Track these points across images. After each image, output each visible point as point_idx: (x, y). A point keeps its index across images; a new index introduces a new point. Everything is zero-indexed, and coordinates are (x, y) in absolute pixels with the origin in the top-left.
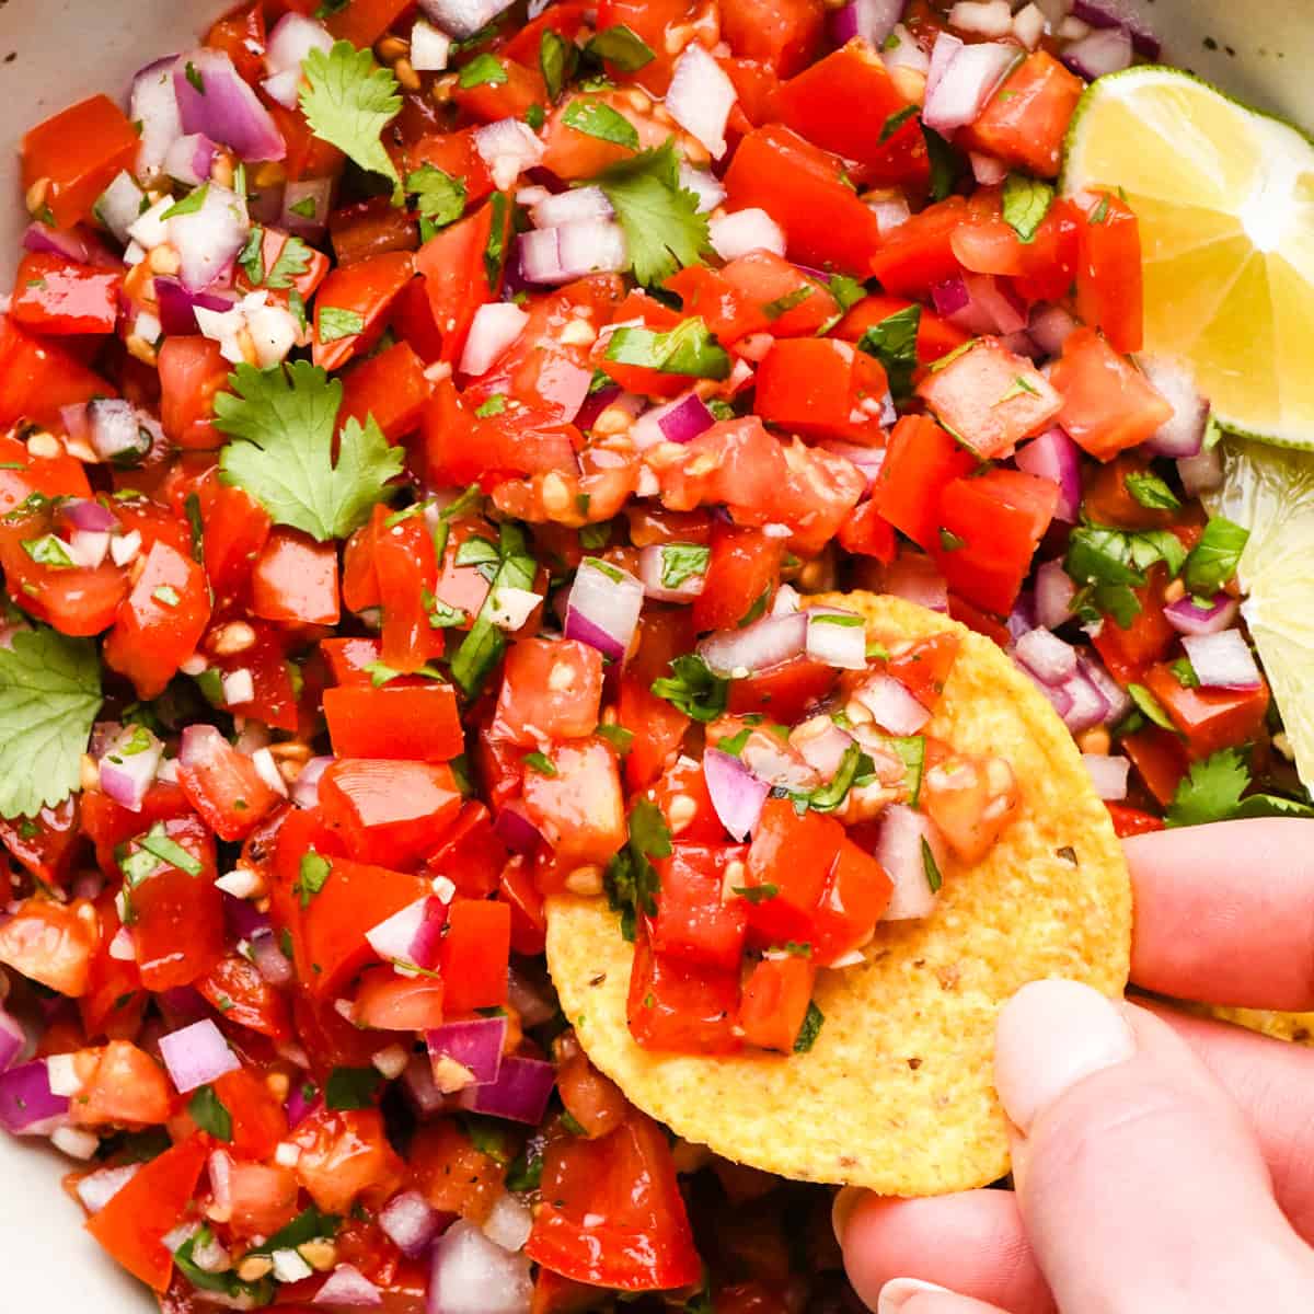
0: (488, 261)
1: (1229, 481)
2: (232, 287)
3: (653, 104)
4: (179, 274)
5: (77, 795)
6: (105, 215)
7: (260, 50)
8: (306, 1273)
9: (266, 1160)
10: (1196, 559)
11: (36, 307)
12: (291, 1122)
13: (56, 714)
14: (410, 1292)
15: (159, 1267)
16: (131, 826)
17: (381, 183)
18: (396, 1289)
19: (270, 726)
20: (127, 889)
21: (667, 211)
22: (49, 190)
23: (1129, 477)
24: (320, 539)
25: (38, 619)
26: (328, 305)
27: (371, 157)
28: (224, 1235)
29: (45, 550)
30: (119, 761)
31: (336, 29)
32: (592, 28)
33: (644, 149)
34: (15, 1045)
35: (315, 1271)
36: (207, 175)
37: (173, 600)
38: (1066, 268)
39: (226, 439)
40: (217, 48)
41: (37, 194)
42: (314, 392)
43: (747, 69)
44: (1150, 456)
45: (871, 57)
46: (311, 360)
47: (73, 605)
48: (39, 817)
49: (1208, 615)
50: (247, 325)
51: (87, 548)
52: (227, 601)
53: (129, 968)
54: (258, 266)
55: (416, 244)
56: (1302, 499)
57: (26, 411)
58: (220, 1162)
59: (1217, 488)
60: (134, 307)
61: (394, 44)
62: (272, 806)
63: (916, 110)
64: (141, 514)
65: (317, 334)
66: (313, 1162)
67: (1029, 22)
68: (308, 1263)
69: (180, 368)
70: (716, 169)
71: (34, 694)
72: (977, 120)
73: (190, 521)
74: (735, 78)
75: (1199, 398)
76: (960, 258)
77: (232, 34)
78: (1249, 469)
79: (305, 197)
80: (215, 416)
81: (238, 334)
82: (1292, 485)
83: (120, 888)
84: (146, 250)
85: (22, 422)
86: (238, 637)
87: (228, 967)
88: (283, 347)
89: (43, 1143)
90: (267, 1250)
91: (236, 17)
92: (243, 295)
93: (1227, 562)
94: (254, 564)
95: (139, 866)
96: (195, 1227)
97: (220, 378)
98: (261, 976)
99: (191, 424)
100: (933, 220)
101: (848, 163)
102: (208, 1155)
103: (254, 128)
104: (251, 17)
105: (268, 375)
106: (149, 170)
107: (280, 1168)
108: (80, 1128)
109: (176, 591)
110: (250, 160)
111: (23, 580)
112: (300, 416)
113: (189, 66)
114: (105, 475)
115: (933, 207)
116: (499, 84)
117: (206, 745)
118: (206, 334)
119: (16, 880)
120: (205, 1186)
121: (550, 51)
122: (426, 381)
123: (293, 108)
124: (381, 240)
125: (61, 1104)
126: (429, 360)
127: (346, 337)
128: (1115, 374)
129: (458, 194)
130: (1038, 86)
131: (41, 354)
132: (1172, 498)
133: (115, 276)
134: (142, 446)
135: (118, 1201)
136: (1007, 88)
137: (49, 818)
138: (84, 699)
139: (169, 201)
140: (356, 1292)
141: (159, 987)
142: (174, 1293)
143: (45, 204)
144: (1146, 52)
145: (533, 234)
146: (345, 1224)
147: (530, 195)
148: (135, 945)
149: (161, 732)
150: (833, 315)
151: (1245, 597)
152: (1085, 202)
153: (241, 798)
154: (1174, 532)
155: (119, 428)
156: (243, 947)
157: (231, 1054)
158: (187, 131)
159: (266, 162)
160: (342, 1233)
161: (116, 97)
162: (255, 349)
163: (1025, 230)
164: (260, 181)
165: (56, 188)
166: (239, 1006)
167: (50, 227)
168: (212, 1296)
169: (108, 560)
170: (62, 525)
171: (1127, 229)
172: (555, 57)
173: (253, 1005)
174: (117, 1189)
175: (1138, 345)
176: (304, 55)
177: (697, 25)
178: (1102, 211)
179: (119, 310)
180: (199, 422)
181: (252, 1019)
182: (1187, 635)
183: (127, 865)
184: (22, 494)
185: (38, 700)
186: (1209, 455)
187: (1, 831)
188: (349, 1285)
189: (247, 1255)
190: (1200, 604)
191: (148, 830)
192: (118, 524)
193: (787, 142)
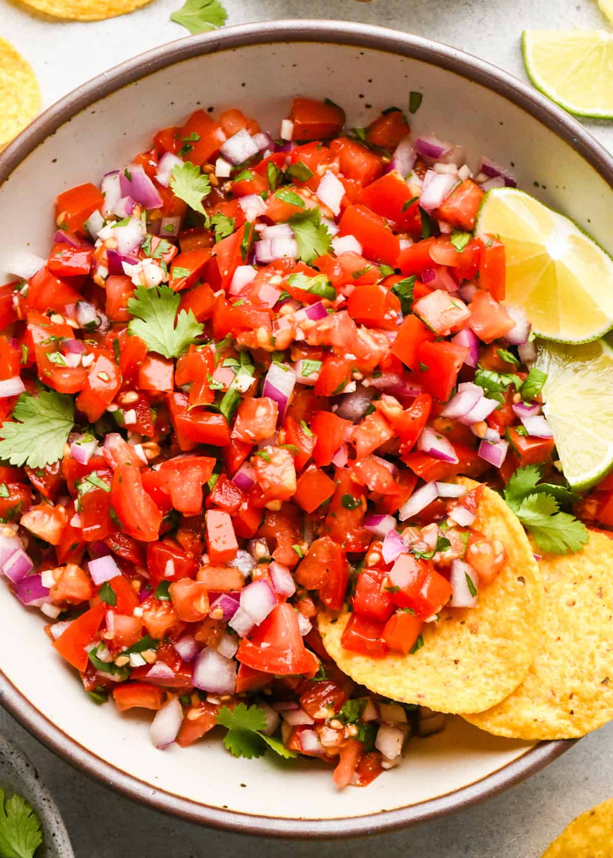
0: (243, 248)
1: (539, 358)
2: (138, 257)
3: (312, 195)
4: (117, 249)
5: (61, 460)
6: (88, 226)
7: (155, 165)
8: (144, 663)
9: (130, 614)
10: (526, 386)
11: (58, 263)
12: (140, 601)
13: (54, 428)
14: (186, 675)
15: (83, 661)
16: (82, 471)
17: (200, 217)
18: (181, 674)
19: (142, 435)
20: (79, 497)
21: (315, 235)
22: (66, 216)
23: (498, 350)
24: (168, 357)
25: (50, 387)
26: (177, 266)
27: (197, 206)
28: (111, 646)
29: (55, 358)
30: (79, 444)
31: (185, 159)
32: (289, 165)
33: (307, 209)
34: (29, 566)
35: (147, 663)
36: (130, 214)
37: (105, 378)
38: (475, 265)
39: (131, 317)
40: (137, 164)
41: (61, 218)
42: (168, 298)
43: (350, 182)
44: (508, 345)
45: (400, 178)
46: (168, 287)
47: (64, 381)
48: (45, 468)
49: (530, 409)
50: (143, 271)
51: (72, 360)
52: (128, 382)
53: (77, 531)
54: (149, 249)
55: (213, 244)
56: (568, 366)
57: (51, 305)
58: (110, 615)
59: (534, 361)
60: (98, 263)
61: (209, 167)
63: (416, 200)
64: (95, 347)
65: (171, 277)
66: (149, 616)
67: (465, 172)
68: (144, 659)
69: (115, 288)
70: (336, 220)
71: (47, 418)
72: (441, 206)
73: (114, 350)
74: (345, 184)
75: (527, 322)
76: (432, 257)
77: (144, 159)
78: (547, 353)
79: (170, 223)
80: (128, 307)
81: (139, 273)
82: (564, 360)
83: (76, 498)
85: (49, 310)
86: (131, 397)
88: (157, 282)
89: (36, 611)
90: (127, 653)
91: (146, 153)
92: (142, 260)
93: (538, 387)
94: (140, 367)
95: (85, 488)
96: (98, 643)
97: (131, 293)
99: (118, 310)
100: (422, 245)
101: (389, 221)
102: (106, 612)
103: (151, 194)
104: (153, 154)
105: (150, 291)
106: (107, 212)
107: (135, 617)
108: (53, 604)
109: (107, 375)
110: (148, 209)
111: (45, 370)
112: (162, 310)
113: (126, 170)
114: (83, 333)
115: (423, 241)
116: (250, 180)
117: (115, 441)
118: (126, 273)
119: (34, 497)
120: (104, 625)
121: (271, 171)
122: (214, 298)
123: (167, 186)
124: (199, 243)
125: (46, 592)
126: (216, 289)
127: (181, 278)
128: (493, 306)
129: (231, 224)
130: (467, 192)
131: (59, 282)
132: (515, 360)
133: (90, 252)
134: (97, 322)
135: (65, 634)
136: (454, 193)
137: (49, 469)
138: (67, 423)
139: (114, 223)
140: (164, 672)
141: (89, 539)
142: (88, 673)
143: (64, 222)
144: (510, 184)
145: (261, 242)
146: (161, 645)
147: (260, 227)
148: (81, 520)
149: (97, 436)
150: (380, 278)
151: (544, 404)
152: (486, 240)
153: (129, 461)
154: (517, 375)
155: (88, 314)
157: (118, 570)
158: (123, 196)
159: (155, 209)
160: (159, 648)
161: (95, 183)
162: (146, 281)
163: (459, 247)
164: (152, 218)
165: (69, 215)
166: (121, 549)
167: (66, 231)
168: (104, 674)
169: (80, 365)
170: (63, 350)
171: (500, 249)
172: (273, 174)
173: (127, 549)
174: (66, 628)
175: (503, 298)
176: (173, 167)
177: (331, 165)
178: (491, 241)
179: (91, 266)
180: (121, 309)
181: (126, 553)
182: (522, 416)
183: (80, 487)
184: (47, 336)
185: (48, 421)
186: (531, 345)
187: (29, 473)
188: (161, 670)
189: (119, 655)
190: (526, 404)
191: (90, 473)
192: (85, 351)
193: (364, 211)
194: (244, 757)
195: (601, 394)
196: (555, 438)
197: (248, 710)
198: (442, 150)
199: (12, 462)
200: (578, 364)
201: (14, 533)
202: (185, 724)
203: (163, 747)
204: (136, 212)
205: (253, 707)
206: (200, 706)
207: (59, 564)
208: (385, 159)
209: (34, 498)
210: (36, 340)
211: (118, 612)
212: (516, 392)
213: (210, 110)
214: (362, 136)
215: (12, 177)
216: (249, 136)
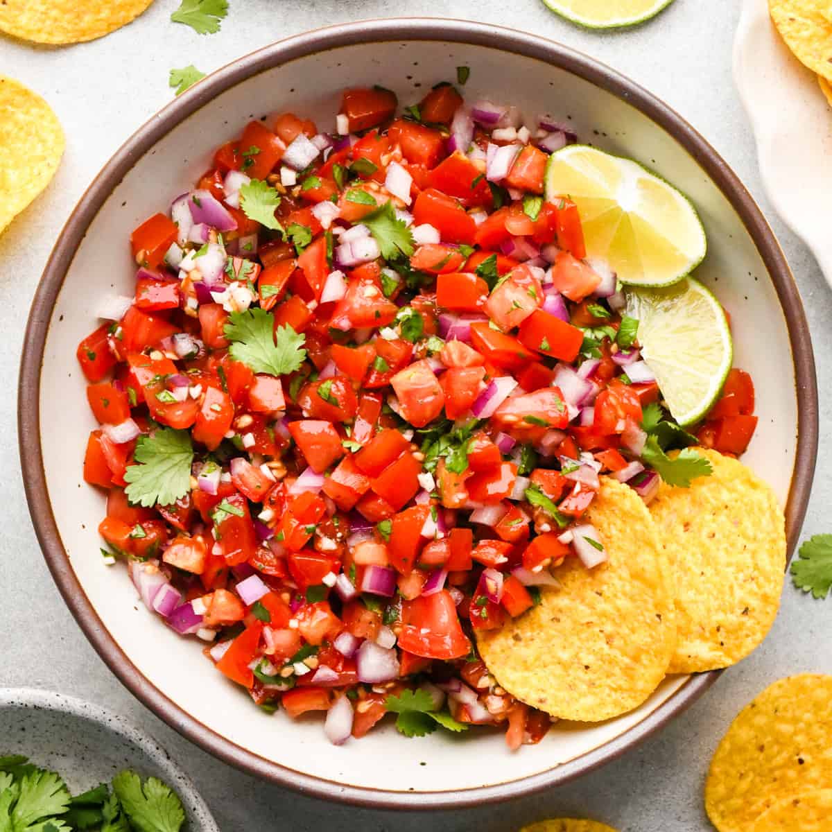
0: (328, 259)
1: (629, 303)
2: (224, 282)
3: (380, 187)
4: (203, 280)
5: (190, 493)
6: (168, 261)
8: (308, 670)
9: (286, 627)
10: (620, 335)
11: (146, 301)
12: (293, 612)
13: (175, 462)
14: (349, 673)
15: (248, 678)
16: (213, 501)
17: (277, 233)
18: (344, 673)
19: (264, 455)
20: (216, 526)
21: (392, 229)
22: (145, 253)
23: (589, 307)
24: (276, 376)
25: (165, 424)
26: (263, 284)
27: (272, 223)
28: (274, 660)
29: (164, 396)
30: (205, 476)
31: (251, 175)
32: (351, 159)
33: (379, 206)
34: (177, 598)
35: (311, 669)
36: (207, 239)
37: (218, 409)
38: (552, 229)
39: (230, 343)
40: (204, 188)
42: (262, 318)
43: (415, 168)
44: (596, 298)
45: (463, 157)
46: (260, 307)
47: (179, 417)
48: (176, 505)
49: (629, 356)
50: (232, 296)
51: (180, 394)
52: (239, 407)
53: (220, 558)
54: (233, 273)
55: (296, 255)
56: (659, 306)
57: (147, 343)
58: (267, 631)
59: (625, 306)
60: (186, 294)
61: (274, 177)
62: (271, 487)
63: (484, 175)
64: (200, 377)
65: (261, 296)
66: (304, 625)
67: (524, 134)
68: (308, 667)
69: (208, 318)
70: (409, 209)
71: (167, 455)
72: (509, 176)
73: (220, 377)
74: (411, 172)
75: (612, 272)
76: (509, 230)
77: (209, 182)
78: (636, 298)
79: (248, 242)
80: (225, 334)
81: (229, 300)
82: (653, 301)
83: (213, 527)
84: (187, 273)
85: (146, 348)
86: (246, 420)
87: (260, 553)
88: (248, 303)
89: (193, 637)
90: (291, 664)
91: (209, 174)
92: (229, 284)
93: (632, 334)
94: (248, 391)
95: (219, 517)
96: (260, 660)
97: (224, 319)
98: (274, 554)
99: (215, 339)
100: (497, 218)
101: (460, 200)
102: (262, 629)
103: (223, 218)
104: (216, 174)
105: (243, 314)
106: (183, 240)
107: (291, 629)
108: (207, 628)
109: (219, 405)
110: (224, 231)
111: (157, 409)
112: (258, 329)
113: (194, 197)
114: (182, 364)
115: (497, 212)
116: (319, 188)
117: (241, 466)
118: (216, 302)
119: (169, 531)
120: (262, 641)
121: (337, 172)
122: (308, 309)
123: (238, 208)
124: (280, 256)
125: (199, 619)
126: (308, 300)
127: (271, 297)
128: (576, 268)
129: (308, 233)
130: (530, 159)
131: (151, 319)
132: (607, 312)
133: (176, 284)
134: (195, 351)
135: (226, 655)
136: (518, 162)
137: (180, 503)
138: (185, 455)
139: (193, 252)
140: (328, 675)
141: (234, 564)
143: (145, 259)
144: (572, 139)
145: (341, 246)
146: (321, 649)
147: (337, 230)
148: (222, 547)
149: (220, 463)
150: (463, 261)
151: (641, 348)
152: (556, 202)
153: (259, 484)
154: (610, 325)
155: (185, 345)
156: (265, 544)
157: (266, 587)
158: (196, 223)
159: (230, 231)
160: (320, 653)
161: (164, 212)
162: (236, 305)
163: (533, 216)
165: (148, 252)
166: (267, 567)
167: (147, 269)
168: (271, 687)
169: (189, 397)
170: (169, 386)
171: (573, 210)
172: (338, 174)
173: (272, 566)
174: (226, 650)
175: (585, 255)
176: (240, 187)
177: (392, 153)
178: (562, 204)
179: (180, 298)
180: (219, 337)
181: (273, 572)
182: (623, 364)
183: (214, 517)
184: (151, 376)
185: (169, 458)
186: (619, 294)
187: (161, 511)
188: (325, 673)
189: (283, 667)
190: (625, 352)
191: (221, 501)
192: (191, 383)
193: (435, 195)
194: (417, 735)
195: (695, 329)
196: (657, 381)
197: (414, 694)
198: (499, 115)
199: (144, 504)
200: (667, 303)
201: (157, 569)
202: (357, 718)
203: (341, 742)
204: (212, 237)
205: (418, 691)
206: (367, 699)
207: (207, 590)
208: (444, 135)
209: (170, 533)
210: (142, 382)
211: (275, 627)
212: (612, 343)
213: (264, 119)
214: (417, 115)
215: (89, 232)
216: (308, 140)
